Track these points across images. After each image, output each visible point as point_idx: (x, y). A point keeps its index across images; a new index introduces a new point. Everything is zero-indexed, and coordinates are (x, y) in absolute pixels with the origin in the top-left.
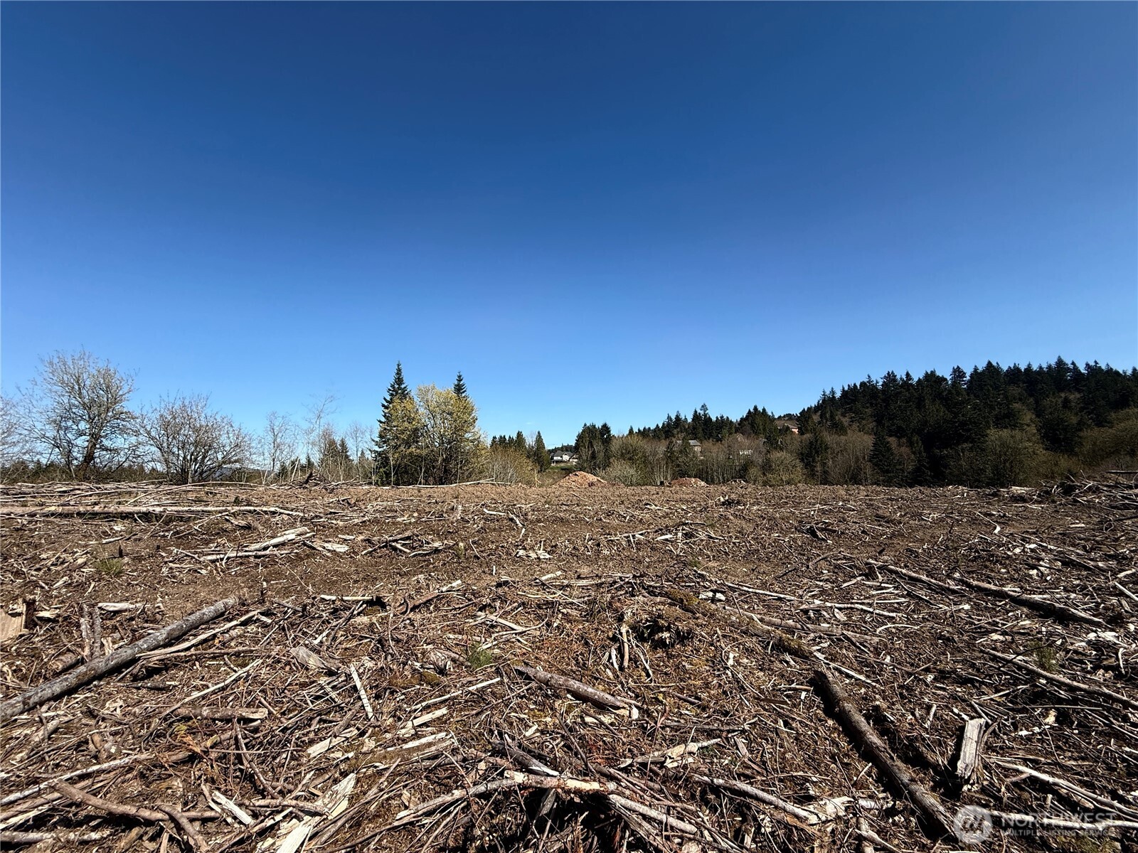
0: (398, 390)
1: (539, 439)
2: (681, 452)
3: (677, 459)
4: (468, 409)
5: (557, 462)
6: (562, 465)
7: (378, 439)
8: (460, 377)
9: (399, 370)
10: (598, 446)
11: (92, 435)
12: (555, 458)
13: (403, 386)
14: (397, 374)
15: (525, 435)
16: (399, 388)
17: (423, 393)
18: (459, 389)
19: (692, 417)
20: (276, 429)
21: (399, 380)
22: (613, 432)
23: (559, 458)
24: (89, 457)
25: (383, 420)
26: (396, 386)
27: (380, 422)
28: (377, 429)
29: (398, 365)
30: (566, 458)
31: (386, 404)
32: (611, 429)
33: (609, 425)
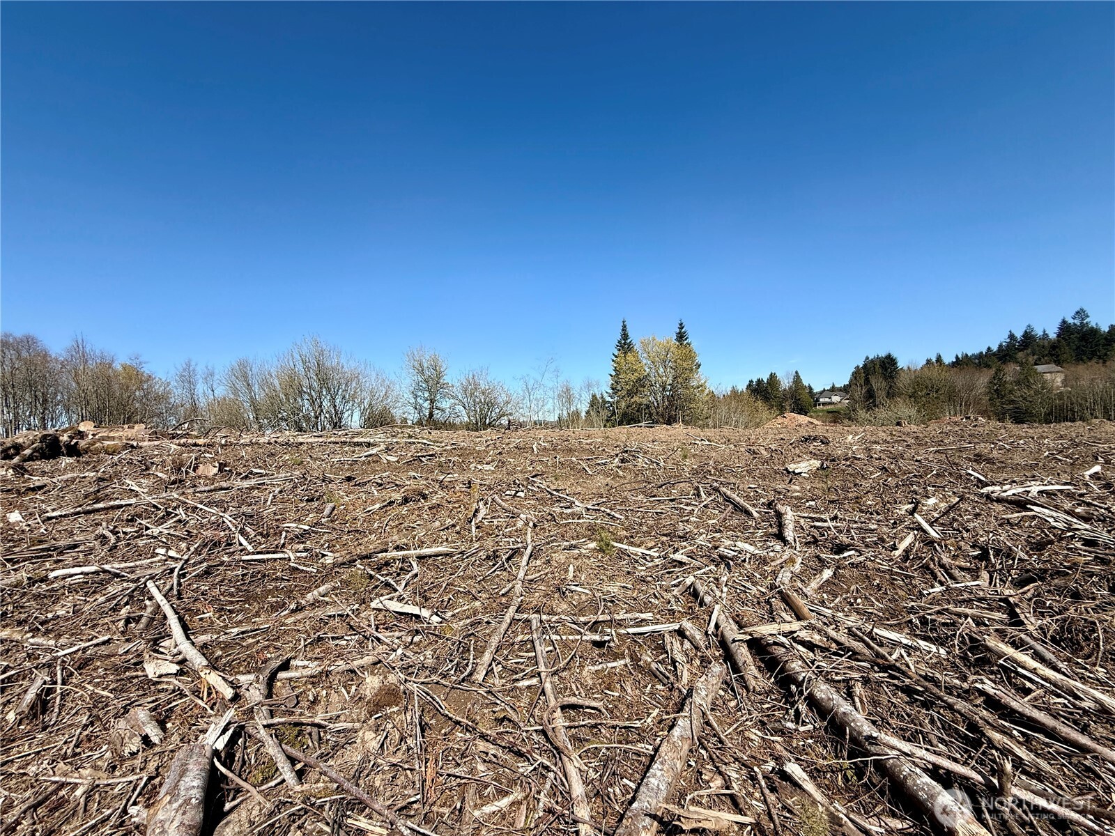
0: (625, 346)
1: (797, 379)
2: (1018, 383)
3: (1011, 392)
4: (690, 356)
5: (824, 404)
6: (830, 407)
7: (610, 391)
8: (681, 324)
9: (624, 326)
10: (877, 383)
11: (431, 400)
12: (821, 400)
13: (628, 341)
14: (623, 330)
15: (779, 376)
16: (625, 344)
17: (645, 345)
18: (681, 337)
19: (1056, 330)
20: (530, 387)
21: (625, 336)
22: (901, 364)
23: (827, 400)
24: (431, 415)
25: (614, 373)
26: (623, 342)
27: (611, 375)
28: (610, 381)
29: (624, 322)
30: (836, 399)
31: (615, 359)
32: (898, 360)
33: (894, 355)
